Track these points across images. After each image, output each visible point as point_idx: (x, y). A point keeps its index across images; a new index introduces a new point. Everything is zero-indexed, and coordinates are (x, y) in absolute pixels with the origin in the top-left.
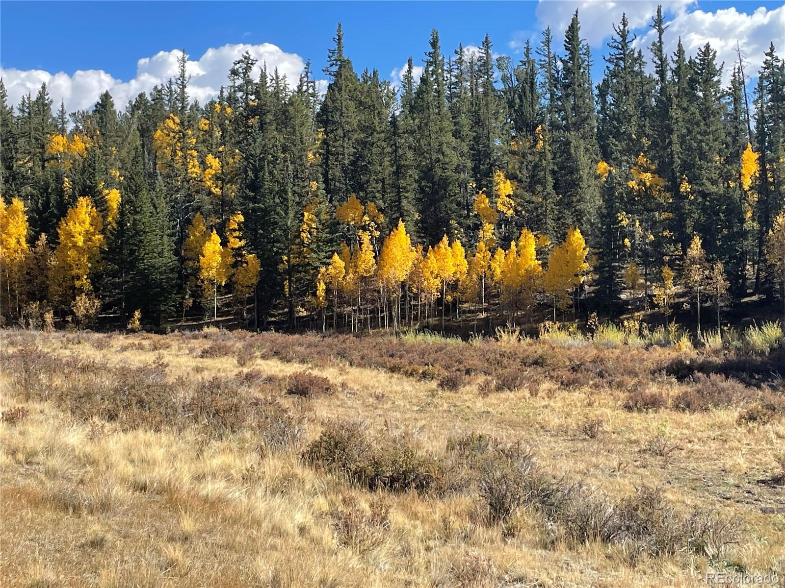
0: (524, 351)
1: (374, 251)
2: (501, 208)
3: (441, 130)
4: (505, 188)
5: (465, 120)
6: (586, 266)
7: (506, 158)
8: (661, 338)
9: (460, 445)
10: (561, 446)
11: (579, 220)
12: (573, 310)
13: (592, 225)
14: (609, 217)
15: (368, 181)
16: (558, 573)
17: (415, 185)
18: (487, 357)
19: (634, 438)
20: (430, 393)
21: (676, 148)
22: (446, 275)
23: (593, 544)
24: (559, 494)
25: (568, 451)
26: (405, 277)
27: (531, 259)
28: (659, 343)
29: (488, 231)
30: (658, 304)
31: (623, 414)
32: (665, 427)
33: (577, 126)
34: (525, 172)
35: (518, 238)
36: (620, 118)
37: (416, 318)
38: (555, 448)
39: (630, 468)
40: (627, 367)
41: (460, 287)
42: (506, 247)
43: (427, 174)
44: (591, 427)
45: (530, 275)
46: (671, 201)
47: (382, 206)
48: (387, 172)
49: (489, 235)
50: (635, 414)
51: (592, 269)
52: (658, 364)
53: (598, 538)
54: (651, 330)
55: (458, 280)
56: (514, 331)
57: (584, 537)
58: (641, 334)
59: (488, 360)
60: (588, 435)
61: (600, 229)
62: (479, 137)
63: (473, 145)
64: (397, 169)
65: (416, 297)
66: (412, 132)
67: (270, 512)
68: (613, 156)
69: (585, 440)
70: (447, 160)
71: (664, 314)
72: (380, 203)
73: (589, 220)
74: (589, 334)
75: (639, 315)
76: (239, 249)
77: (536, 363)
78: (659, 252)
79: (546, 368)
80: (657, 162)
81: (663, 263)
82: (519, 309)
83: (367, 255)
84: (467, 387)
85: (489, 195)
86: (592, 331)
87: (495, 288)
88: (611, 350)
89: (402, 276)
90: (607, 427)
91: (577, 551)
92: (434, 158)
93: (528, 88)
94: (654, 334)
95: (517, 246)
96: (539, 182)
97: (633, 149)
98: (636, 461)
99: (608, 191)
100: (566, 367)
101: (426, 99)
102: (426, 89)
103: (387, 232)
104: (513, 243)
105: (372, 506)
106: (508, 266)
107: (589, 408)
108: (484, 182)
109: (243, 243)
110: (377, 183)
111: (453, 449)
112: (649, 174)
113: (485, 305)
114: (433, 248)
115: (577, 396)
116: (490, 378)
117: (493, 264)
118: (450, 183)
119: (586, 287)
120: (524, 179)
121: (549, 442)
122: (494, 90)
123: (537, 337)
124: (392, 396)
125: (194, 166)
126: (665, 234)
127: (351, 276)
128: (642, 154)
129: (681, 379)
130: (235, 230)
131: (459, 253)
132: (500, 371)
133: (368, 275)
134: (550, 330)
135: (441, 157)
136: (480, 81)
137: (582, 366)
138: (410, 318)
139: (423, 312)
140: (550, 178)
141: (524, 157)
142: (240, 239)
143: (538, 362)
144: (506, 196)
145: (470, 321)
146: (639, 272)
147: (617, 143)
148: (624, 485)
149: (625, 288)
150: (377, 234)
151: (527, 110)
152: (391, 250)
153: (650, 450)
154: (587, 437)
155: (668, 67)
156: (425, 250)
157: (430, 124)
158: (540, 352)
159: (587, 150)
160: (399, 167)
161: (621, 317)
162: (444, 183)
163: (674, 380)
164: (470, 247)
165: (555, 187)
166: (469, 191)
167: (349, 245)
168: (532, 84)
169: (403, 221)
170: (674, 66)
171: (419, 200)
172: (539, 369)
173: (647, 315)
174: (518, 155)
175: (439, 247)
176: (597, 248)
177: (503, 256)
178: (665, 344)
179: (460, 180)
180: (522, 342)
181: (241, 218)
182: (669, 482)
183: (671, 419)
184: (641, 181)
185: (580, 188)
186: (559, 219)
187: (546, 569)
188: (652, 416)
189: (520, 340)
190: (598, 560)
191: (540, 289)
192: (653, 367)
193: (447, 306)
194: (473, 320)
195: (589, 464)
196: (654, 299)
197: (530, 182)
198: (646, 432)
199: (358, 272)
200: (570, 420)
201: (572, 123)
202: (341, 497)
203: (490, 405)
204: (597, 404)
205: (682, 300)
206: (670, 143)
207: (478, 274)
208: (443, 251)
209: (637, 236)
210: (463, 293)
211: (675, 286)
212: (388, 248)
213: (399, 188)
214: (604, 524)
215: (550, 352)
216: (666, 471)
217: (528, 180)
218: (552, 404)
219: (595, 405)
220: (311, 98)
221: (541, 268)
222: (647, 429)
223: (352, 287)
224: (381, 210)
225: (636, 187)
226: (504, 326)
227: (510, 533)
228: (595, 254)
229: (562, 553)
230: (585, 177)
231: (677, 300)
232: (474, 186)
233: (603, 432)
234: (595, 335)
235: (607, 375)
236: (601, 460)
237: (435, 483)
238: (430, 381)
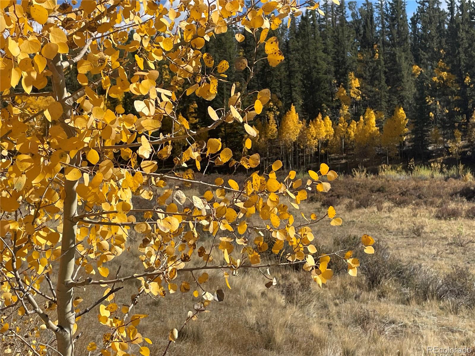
0: (371, 183)
1: (276, 124)
2: (353, 95)
3: (316, 48)
4: (356, 83)
5: (329, 41)
6: (406, 130)
7: (355, 65)
8: (455, 173)
9: (343, 242)
10: (400, 241)
11: (402, 102)
12: (399, 157)
13: (410, 105)
14: (420, 99)
15: (272, 81)
16: (414, 318)
17: (300, 83)
18: (349, 187)
19: (444, 236)
20: (316, 210)
21: (462, 56)
22: (321, 137)
23: (432, 301)
24: (408, 272)
25: (405, 245)
26: (295, 139)
27: (373, 127)
28: (453, 176)
29: (345, 110)
30: (452, 153)
31: (435, 221)
32: (462, 229)
33: (399, 44)
34: (368, 73)
35: (365, 113)
36: (426, 38)
37: (303, 164)
38: (397, 243)
39: (444, 255)
40: (435, 192)
41: (329, 144)
42: (357, 120)
43: (308, 76)
44: (418, 230)
45: (372, 136)
46: (459, 89)
47: (281, 96)
48: (283, 75)
49: (346, 112)
50: (443, 221)
51: (410, 132)
52: (454, 190)
53: (435, 298)
54: (448, 169)
55: (328, 140)
56: (363, 171)
57: (426, 297)
58: (441, 171)
59: (349, 189)
60: (416, 235)
61: (415, 107)
62: (339, 52)
63: (335, 57)
64: (290, 73)
65: (303, 151)
66: (297, 50)
67: (242, 284)
68: (422, 62)
69: (413, 237)
70: (320, 67)
71: (456, 159)
72: (279, 94)
73: (408, 102)
74: (410, 172)
75: (440, 159)
76: (196, 124)
77: (379, 190)
78: (452, 121)
79: (385, 194)
80: (450, 65)
81: (455, 128)
82: (366, 157)
83: (273, 127)
84: (339, 206)
85: (345, 87)
86: (411, 170)
87: (351, 145)
88: (424, 181)
89: (294, 138)
90: (426, 229)
91: (422, 305)
92: (312, 66)
93: (369, 21)
94: (450, 171)
95: (364, 119)
96: (377, 79)
97: (435, 57)
98: (447, 250)
99: (420, 83)
100: (398, 192)
101: (306, 30)
102: (307, 24)
103: (284, 112)
104: (361, 117)
105: (299, 280)
106: (359, 131)
107: (414, 218)
108: (342, 80)
109: (197, 120)
110: (277, 82)
111: (338, 245)
112: (445, 73)
113: (344, 155)
114: (312, 121)
115: (406, 210)
116: (352, 200)
117: (349, 130)
118: (322, 81)
119: (407, 143)
120: (367, 77)
121: (393, 239)
122: (346, 22)
123: (378, 174)
124: (294, 212)
125: (166, 74)
126: (455, 109)
127: (263, 139)
128: (441, 60)
129: (469, 199)
130: (192, 113)
131: (328, 124)
132: (358, 196)
133: (273, 138)
134: (386, 170)
135: (316, 66)
136: (338, 17)
137: (408, 192)
138: (299, 164)
139: (307, 160)
140: (383, 77)
141: (367, 64)
142: (196, 118)
143: (381, 190)
144: (356, 88)
145: (335, 165)
146: (440, 133)
147: (424, 53)
148: (443, 265)
149: (431, 143)
150: (278, 113)
151: (369, 34)
152: (287, 123)
153: (454, 243)
154: (415, 235)
155: (455, 5)
156: (308, 122)
157: (309, 45)
158: (380, 183)
159: (406, 58)
160: (291, 72)
161: (429, 161)
162: (318, 81)
163: (465, 200)
164: (335, 120)
165: (387, 82)
166: (333, 85)
167: (261, 120)
168: (372, 18)
169: (294, 105)
170: (459, 4)
171: (303, 92)
172: (382, 194)
173: (445, 159)
174: (363, 62)
175: (316, 121)
176: (414, 119)
177: (355, 125)
178: (457, 177)
179: (328, 79)
180: (369, 178)
181: (196, 105)
182: (468, 263)
183: (465, 224)
184: (441, 77)
185: (403, 82)
186: (389, 101)
187: (406, 316)
188: (453, 222)
189: (367, 176)
190: (436, 311)
191: (379, 145)
192: (451, 191)
193: (322, 156)
194: (338, 164)
195: (419, 252)
196: (450, 149)
197: (371, 79)
198: (451, 233)
199: (267, 137)
200: (403, 225)
201: (397, 42)
202: (280, 275)
203: (354, 217)
204: (419, 215)
205: (466, 149)
206: (459, 53)
207: (340, 137)
208: (319, 122)
209: (438, 110)
210: (331, 148)
211: (462, 141)
212: (285, 122)
213: (291, 85)
214: (437, 290)
215: (387, 183)
216: (465, 256)
217: (370, 78)
218: (392, 216)
219: (418, 216)
220: (234, 30)
221: (379, 132)
222: (451, 230)
223: (263, 146)
224: (280, 99)
225: (438, 81)
226: (357, 168)
227: (382, 295)
228: (413, 123)
229: (414, 306)
230: (405, 75)
231: (463, 150)
232: (335, 82)
233: (425, 233)
234: (413, 172)
235: (423, 197)
236: (426, 250)
237: (334, 266)
238: (315, 203)
